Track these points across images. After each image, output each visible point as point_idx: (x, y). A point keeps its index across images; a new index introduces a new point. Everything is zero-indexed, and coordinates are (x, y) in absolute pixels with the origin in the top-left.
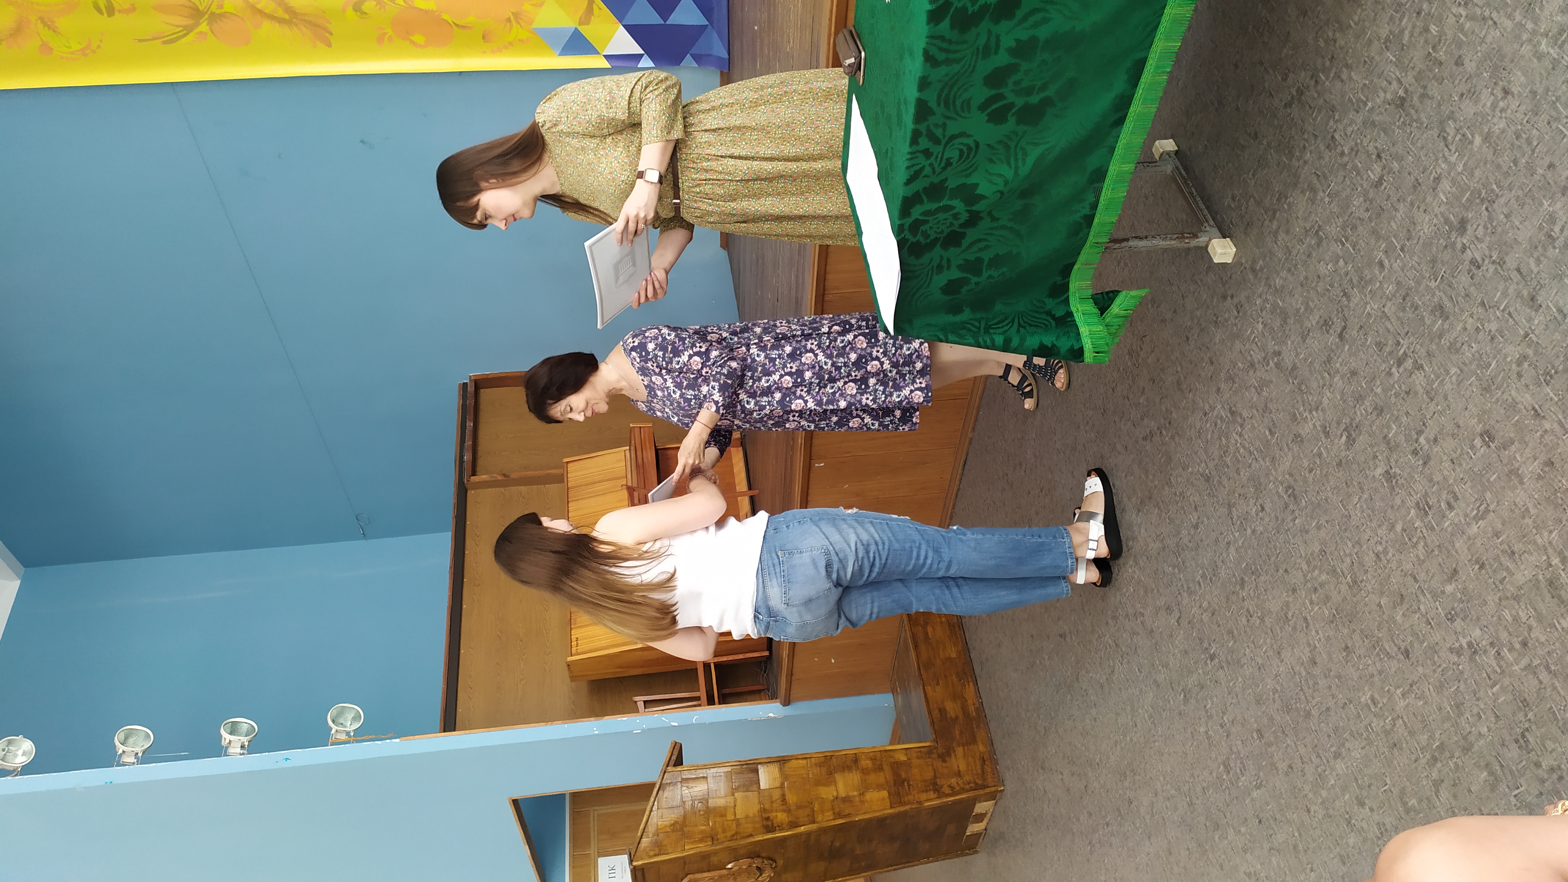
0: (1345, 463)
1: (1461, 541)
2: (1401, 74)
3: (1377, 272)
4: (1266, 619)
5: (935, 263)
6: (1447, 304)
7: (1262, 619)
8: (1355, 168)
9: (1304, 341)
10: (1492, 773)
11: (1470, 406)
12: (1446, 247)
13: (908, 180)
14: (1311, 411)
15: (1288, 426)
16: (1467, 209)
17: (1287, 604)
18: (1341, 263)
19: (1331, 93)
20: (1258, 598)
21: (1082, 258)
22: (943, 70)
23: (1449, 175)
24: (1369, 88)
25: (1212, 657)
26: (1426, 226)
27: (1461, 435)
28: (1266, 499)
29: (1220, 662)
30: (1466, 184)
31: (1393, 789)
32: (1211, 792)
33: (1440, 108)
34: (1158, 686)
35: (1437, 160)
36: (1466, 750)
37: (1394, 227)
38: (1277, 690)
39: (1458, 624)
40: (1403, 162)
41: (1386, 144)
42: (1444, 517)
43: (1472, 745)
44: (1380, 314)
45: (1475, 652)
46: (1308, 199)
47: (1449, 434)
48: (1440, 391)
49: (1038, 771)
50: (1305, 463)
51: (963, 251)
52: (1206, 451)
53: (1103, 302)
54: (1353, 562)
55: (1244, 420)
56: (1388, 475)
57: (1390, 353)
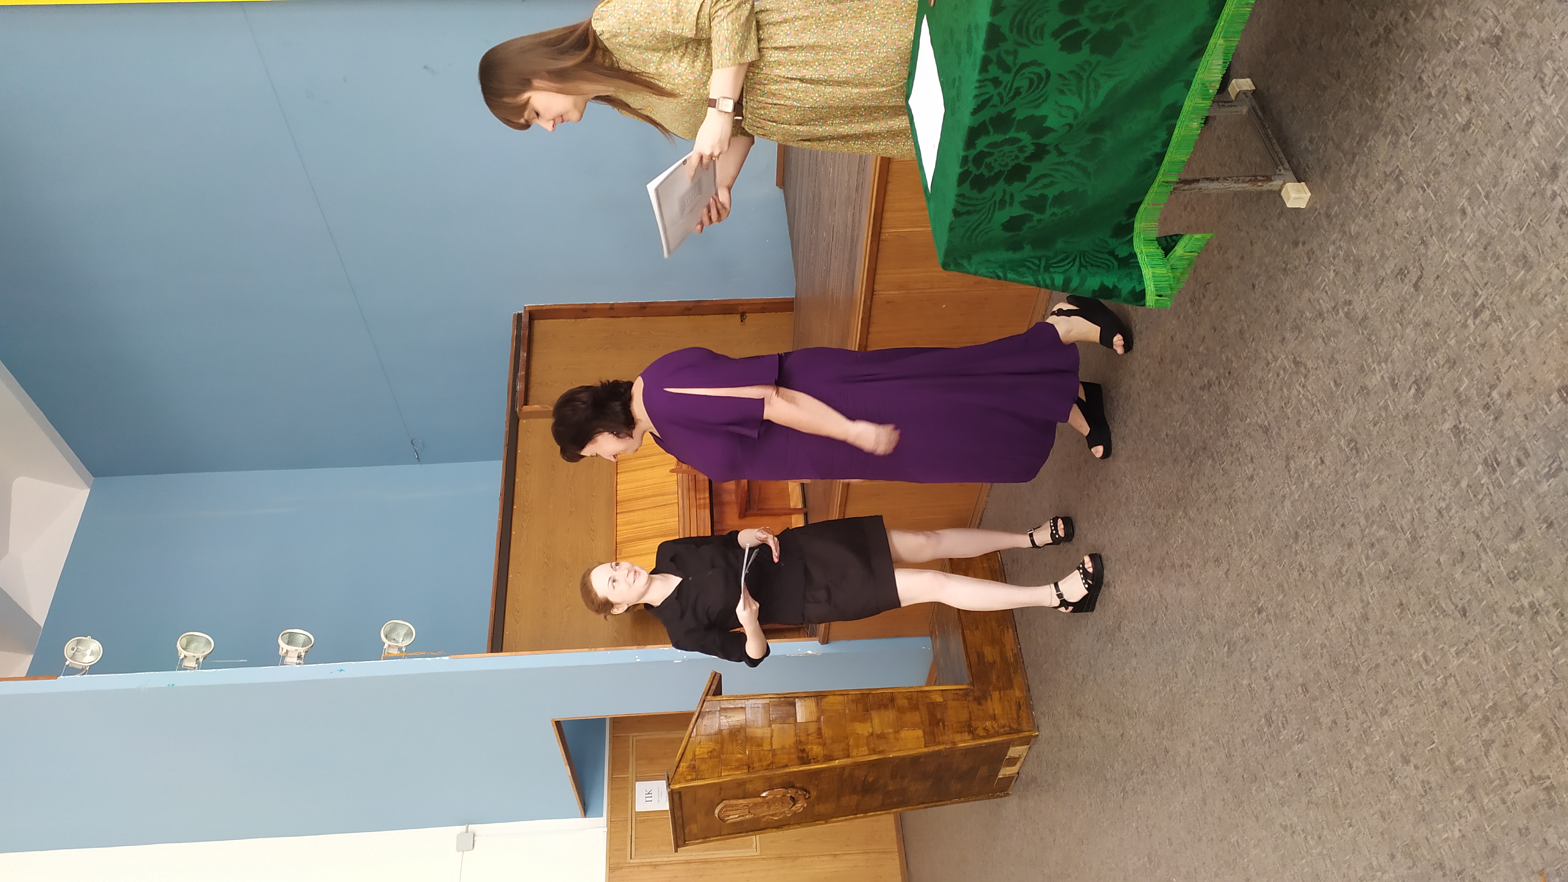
0: (1413, 418)
1: (1530, 499)
2: (1498, 11)
3: (1459, 220)
4: (1319, 574)
5: (998, 198)
6: (1532, 254)
7: (1315, 575)
8: (1442, 111)
9: (1377, 290)
10: (1545, 735)
11: (1549, 361)
12: (1534, 194)
13: (974, 109)
14: (1379, 364)
15: (1354, 378)
16: (1561, 154)
17: (1342, 560)
18: (1421, 209)
19: (1421, 32)
20: (1312, 552)
21: (1149, 198)
23: (1544, 118)
24: (1462, 26)
25: (1260, 611)
26: (1514, 172)
27: (1536, 390)
28: (1326, 452)
29: (1267, 616)
30: (1561, 128)
31: (1440, 748)
32: (1250, 744)
33: (1538, 47)
34: (1202, 638)
35: (1532, 101)
36: (1521, 710)
37: (1480, 173)
38: (1325, 646)
39: (1521, 583)
40: (1494, 104)
41: (1477, 86)
42: (1513, 474)
43: (1527, 706)
44: (1458, 263)
45: (1537, 613)
46: (1391, 142)
47: (1524, 389)
48: (1518, 344)
49: (1074, 718)
50: (1370, 416)
51: (1027, 187)
52: (1266, 402)
53: (1167, 244)
54: (1413, 518)
55: (1309, 371)
56: (1457, 430)
57: (1467, 304)
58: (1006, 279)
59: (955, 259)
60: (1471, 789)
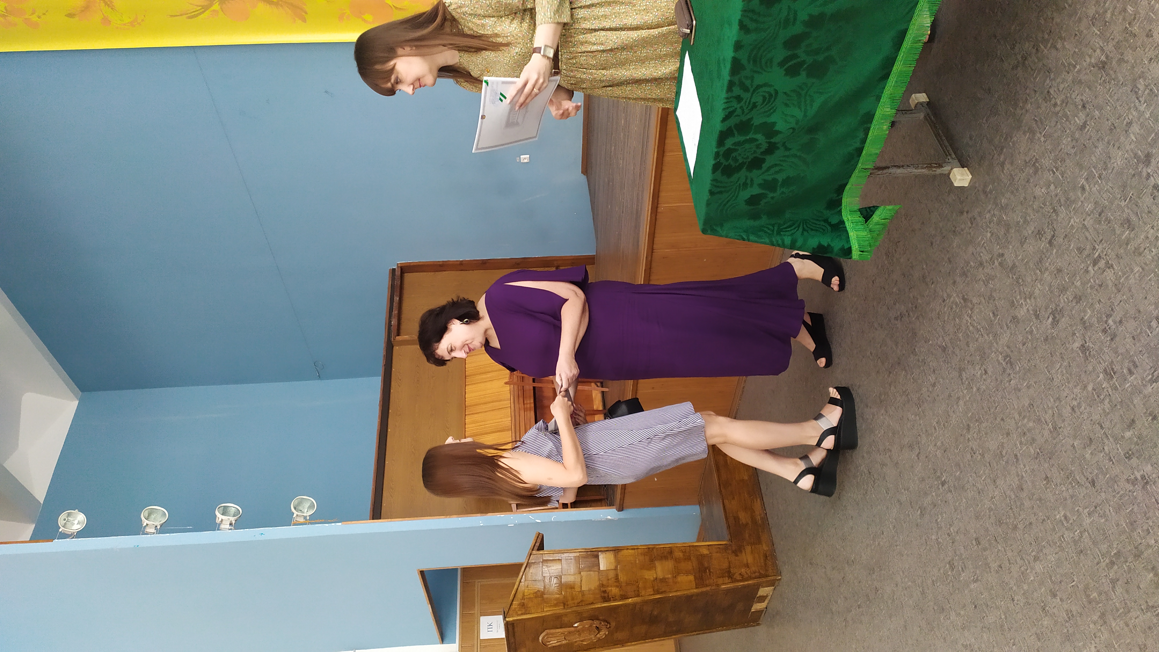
0: (1051, 339)
1: (1139, 398)
2: (1104, 43)
3: (1080, 195)
4: (986, 455)
5: (741, 181)
6: (1134, 218)
7: (983, 455)
8: (1066, 116)
9: (1022, 246)
10: (1156, 575)
11: (1149, 296)
12: (1134, 175)
13: (724, 118)
14: (1025, 299)
15: (1008, 310)
16: (1152, 146)
17: (1002, 445)
18: (1052, 187)
19: (1048, 59)
20: (980, 439)
21: (853, 180)
22: (752, 37)
23: (1139, 121)
24: (1078, 54)
25: (943, 484)
26: (1118, 160)
27: (1141, 318)
28: (989, 365)
29: (949, 487)
30: (1152, 127)
31: (1079, 585)
32: (938, 584)
33: (1133, 70)
34: (901, 504)
35: (1130, 109)
36: (1137, 556)
37: (1094, 160)
38: (992, 509)
39: (1134, 461)
40: (1103, 111)
41: (1090, 97)
42: (1125, 380)
43: (1142, 553)
44: (1081, 226)
45: (1147, 483)
46: (1029, 138)
47: (1131, 318)
48: (1126, 285)
49: (807, 565)
50: (1020, 338)
51: (763, 173)
52: (943, 328)
53: (867, 213)
54: (1054, 413)
55: (974, 305)
56: (1083, 348)
57: (1089, 256)
58: (749, 240)
59: (710, 226)
60: (1103, 615)
